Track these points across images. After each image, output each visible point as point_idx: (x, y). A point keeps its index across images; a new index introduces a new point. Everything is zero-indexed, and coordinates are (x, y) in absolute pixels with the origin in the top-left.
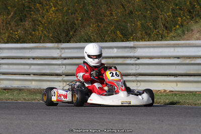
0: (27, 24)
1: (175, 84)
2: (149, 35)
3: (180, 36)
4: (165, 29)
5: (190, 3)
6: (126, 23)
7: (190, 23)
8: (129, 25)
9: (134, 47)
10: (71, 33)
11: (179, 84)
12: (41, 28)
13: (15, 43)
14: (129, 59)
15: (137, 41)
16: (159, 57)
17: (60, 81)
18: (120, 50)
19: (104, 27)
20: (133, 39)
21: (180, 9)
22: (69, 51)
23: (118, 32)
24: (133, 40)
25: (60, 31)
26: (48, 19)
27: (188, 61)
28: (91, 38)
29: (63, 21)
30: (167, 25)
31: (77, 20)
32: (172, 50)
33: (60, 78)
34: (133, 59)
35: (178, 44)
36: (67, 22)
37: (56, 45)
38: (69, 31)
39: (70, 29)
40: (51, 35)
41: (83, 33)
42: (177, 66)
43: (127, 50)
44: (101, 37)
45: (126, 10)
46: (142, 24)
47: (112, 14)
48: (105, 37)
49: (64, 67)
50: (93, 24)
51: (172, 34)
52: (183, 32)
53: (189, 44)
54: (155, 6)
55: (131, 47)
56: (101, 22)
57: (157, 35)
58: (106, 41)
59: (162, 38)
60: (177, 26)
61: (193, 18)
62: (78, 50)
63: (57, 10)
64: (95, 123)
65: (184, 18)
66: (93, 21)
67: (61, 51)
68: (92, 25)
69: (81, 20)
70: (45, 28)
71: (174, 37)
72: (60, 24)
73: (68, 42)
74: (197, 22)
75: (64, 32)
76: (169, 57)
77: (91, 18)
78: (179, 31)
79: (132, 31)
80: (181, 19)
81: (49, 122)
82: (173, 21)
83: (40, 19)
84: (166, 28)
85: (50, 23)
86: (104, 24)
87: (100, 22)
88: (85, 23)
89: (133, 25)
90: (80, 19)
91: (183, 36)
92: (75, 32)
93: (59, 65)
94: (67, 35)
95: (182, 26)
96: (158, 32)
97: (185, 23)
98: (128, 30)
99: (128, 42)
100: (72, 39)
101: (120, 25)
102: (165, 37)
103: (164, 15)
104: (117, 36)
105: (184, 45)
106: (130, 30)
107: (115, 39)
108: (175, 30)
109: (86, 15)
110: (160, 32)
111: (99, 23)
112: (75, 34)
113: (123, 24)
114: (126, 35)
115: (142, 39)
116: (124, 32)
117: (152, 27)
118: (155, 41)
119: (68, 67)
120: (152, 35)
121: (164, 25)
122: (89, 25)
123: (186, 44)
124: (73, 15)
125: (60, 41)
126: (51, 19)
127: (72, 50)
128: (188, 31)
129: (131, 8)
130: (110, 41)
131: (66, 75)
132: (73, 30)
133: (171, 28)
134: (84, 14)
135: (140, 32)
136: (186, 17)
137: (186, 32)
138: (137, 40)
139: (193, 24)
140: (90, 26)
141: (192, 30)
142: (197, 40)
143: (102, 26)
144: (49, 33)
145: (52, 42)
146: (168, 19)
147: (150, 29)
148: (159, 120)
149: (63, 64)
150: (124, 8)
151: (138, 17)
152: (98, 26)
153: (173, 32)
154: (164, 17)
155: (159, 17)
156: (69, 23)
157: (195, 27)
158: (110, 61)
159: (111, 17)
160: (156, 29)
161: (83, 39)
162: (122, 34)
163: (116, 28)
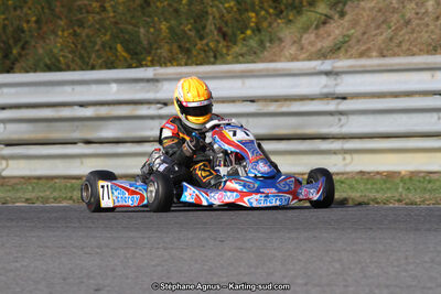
2: (188, 51)
3: (255, 53)
4: (221, 40)
6: (135, 26)
7: (275, 24)
8: (142, 30)
9: (155, 80)
10: (15, 51)
14: (146, 106)
15: (161, 66)
18: (125, 87)
19: (88, 36)
20: (152, 61)
22: (13, 90)
23: (119, 47)
24: (153, 64)
27: (273, 108)
28: (59, 61)
30: (225, 29)
31: (28, 22)
32: (237, 83)
34: (153, 106)
35: (251, 71)
36: (4, 26)
38: (10, 46)
39: (11, 42)
41: (41, 51)
43: (139, 86)
44: (81, 57)
46: (171, 29)
47: (103, 9)
48: (90, 58)
49: (2, 126)
50: (63, 31)
51: (236, 49)
52: (261, 43)
53: (275, 70)
55: (148, 80)
56: (81, 24)
57: (205, 51)
58: (93, 68)
59: (215, 57)
60: (249, 32)
61: (281, 12)
62: (32, 89)
64: (74, 250)
65: (263, 13)
66: (62, 23)
68: (60, 33)
69: (37, 22)
71: (242, 55)
73: (8, 72)
74: (290, 21)
76: (232, 100)
78: (253, 43)
79: (150, 44)
80: (257, 15)
82: (238, 21)
84: (224, 36)
86: (86, 31)
87: (79, 26)
88: (45, 29)
89: (152, 30)
90: (34, 19)
91: (262, 51)
92: (23, 48)
94: (6, 56)
95: (259, 30)
96: (207, 45)
97: (265, 24)
98: (140, 42)
99: (142, 69)
100: (18, 65)
101: (122, 31)
102: (222, 55)
103: (218, 7)
104: (117, 56)
105: (264, 73)
106: (145, 43)
107: (112, 63)
108: (244, 39)
109: (46, 11)
110: (212, 45)
111: (76, 28)
112: (23, 53)
113: (130, 28)
114: (136, 54)
115: (171, 61)
116: (131, 47)
117: (192, 33)
118: (201, 64)
119: (10, 127)
120: (195, 53)
121: (220, 30)
122: (54, 32)
123: (268, 70)
124: (18, 12)
127: (19, 89)
128: (271, 41)
130: (101, 68)
131: (8, 145)
132: (20, 44)
133: (235, 35)
134: (43, 8)
135: (166, 47)
136: (267, 12)
137: (268, 44)
138: (162, 63)
139: (282, 25)
140: (57, 36)
141: (280, 40)
142: (292, 60)
143: (84, 34)
146: (228, 17)
147: (189, 39)
148: (215, 239)
151: (163, 13)
152: (75, 34)
153: (240, 45)
154: (220, 11)
155: (207, 13)
156: (10, 29)
157: (287, 33)
158: (103, 111)
159: (104, 15)
160: (202, 38)
161: (41, 65)
162: (127, 50)
163: (114, 37)
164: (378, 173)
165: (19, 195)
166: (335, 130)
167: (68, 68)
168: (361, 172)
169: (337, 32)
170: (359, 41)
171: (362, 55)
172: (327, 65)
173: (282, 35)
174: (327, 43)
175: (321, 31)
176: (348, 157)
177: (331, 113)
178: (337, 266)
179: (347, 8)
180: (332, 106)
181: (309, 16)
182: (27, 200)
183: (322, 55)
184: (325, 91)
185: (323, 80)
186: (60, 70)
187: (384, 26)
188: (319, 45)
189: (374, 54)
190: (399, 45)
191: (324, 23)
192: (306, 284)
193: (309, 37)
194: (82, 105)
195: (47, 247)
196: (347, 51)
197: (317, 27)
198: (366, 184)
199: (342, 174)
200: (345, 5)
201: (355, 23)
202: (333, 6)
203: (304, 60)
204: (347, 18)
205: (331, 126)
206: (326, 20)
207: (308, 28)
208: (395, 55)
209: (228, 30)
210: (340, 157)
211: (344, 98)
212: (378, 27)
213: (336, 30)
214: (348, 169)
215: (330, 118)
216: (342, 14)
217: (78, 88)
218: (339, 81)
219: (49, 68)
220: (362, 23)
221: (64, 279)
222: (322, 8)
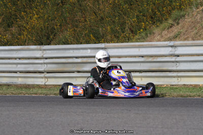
0: (14, 29)
1: (140, 79)
2: (118, 37)
3: (144, 38)
4: (131, 33)
5: (152, 10)
6: (98, 27)
7: (152, 27)
8: (100, 29)
9: (105, 48)
10: (51, 37)
11: (143, 79)
12: (25, 33)
13: (4, 45)
16: (126, 57)
17: (42, 78)
18: (93, 51)
19: (79, 31)
20: (104, 41)
21: (144, 15)
22: (50, 52)
23: (91, 35)
25: (42, 35)
26: (31, 25)
27: (150, 59)
28: (68, 41)
29: (45, 27)
30: (132, 29)
31: (57, 25)
32: (137, 50)
33: (42, 75)
35: (142, 45)
36: (48, 27)
37: (38, 47)
38: (49, 35)
39: (50, 33)
40: (34, 38)
41: (61, 37)
42: (142, 64)
44: (77, 39)
45: (97, 17)
46: (111, 28)
47: (86, 21)
48: (80, 40)
49: (46, 65)
50: (70, 29)
51: (137, 37)
52: (146, 35)
53: (151, 45)
54: (122, 13)
55: (102, 48)
56: (77, 27)
57: (124, 37)
58: (81, 43)
59: (128, 40)
60: (142, 30)
61: (154, 23)
62: (58, 51)
63: (39, 18)
65: (147, 23)
66: (70, 26)
67: (43, 52)
69: (59, 26)
70: (29, 32)
71: (139, 39)
72: (42, 29)
73: (49, 45)
74: (158, 26)
75: (45, 35)
76: (135, 56)
77: (69, 24)
78: (143, 34)
79: (103, 34)
80: (145, 24)
81: (33, 113)
82: (137, 26)
83: (25, 25)
84: (132, 31)
85: (33, 28)
86: (79, 29)
88: (63, 28)
89: (104, 29)
90: (59, 24)
91: (147, 38)
92: (54, 36)
93: (41, 64)
94: (48, 39)
95: (146, 30)
96: (125, 35)
97: (148, 27)
98: (99, 34)
99: (100, 44)
100: (52, 42)
101: (93, 29)
102: (131, 39)
103: (130, 20)
104: (90, 39)
105: (147, 46)
106: (101, 34)
107: (89, 42)
108: (140, 33)
109: (64, 21)
110: (127, 35)
111: (75, 28)
112: (55, 38)
113: (96, 28)
114: (98, 38)
115: (111, 41)
116: (96, 35)
118: (123, 42)
119: (49, 66)
120: (120, 38)
121: (130, 29)
122: (66, 30)
123: (149, 45)
124: (53, 21)
125: (42, 44)
126: (34, 25)
127: (53, 51)
128: (150, 34)
129: (102, 15)
130: (84, 43)
131: (47, 73)
132: (53, 34)
133: (136, 31)
134: (62, 20)
135: (110, 35)
136: (149, 22)
138: (108, 42)
139: (154, 28)
140: (67, 31)
141: (154, 33)
142: (158, 41)
144: (32, 36)
145: (35, 45)
146: (134, 24)
147: (119, 32)
148: (127, 110)
149: (45, 63)
150: (96, 14)
151: (108, 23)
152: (74, 30)
153: (138, 35)
154: (130, 22)
155: (126, 23)
156: (50, 28)
157: (156, 31)
158: (85, 60)
159: (86, 23)
160: (123, 32)
161: (61, 42)
162: (94, 37)
163: (90, 32)
164: (191, 85)
165: (52, 92)
166: (174, 68)
167: (71, 44)
168: (184, 85)
169: (176, 30)
170: (184, 34)
171: (185, 39)
172: (172, 43)
173: (154, 31)
174: (172, 35)
175: (170, 30)
176: (179, 79)
177: (173, 62)
178: (174, 121)
179: (180, 21)
180: (173, 59)
181: (165, 24)
182: (55, 94)
183: (170, 39)
184: (171, 53)
185: (170, 49)
186: (68, 44)
187: (194, 28)
188: (169, 36)
189: (190, 39)
190: (200, 36)
191: (171, 27)
192: (162, 128)
193: (165, 32)
194: (77, 58)
195: (62, 112)
196: (179, 38)
197: (168, 28)
198: (186, 89)
199: (177, 85)
200: (179, 20)
201: (183, 27)
202: (175, 20)
203: (163, 41)
204: (180, 25)
205: (173, 67)
206: (171, 26)
207: (165, 29)
208: (198, 40)
209: (134, 30)
210: (176, 79)
211: (178, 56)
212: (192, 29)
213: (175, 30)
214: (179, 83)
215: (173, 64)
216: (178, 24)
217: (75, 51)
218: (176, 49)
219: (64, 43)
220: (186, 27)
221: (69, 125)
222: (170, 21)
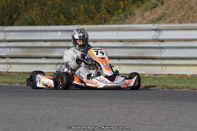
1: (118, 67)
2: (92, 18)
3: (123, 20)
7: (132, 7)
8: (72, 8)
10: (14, 16)
11: (122, 67)
17: (4, 64)
18: (64, 34)
19: (47, 10)
20: (76, 22)
22: (14, 34)
23: (62, 16)
24: (76, 24)
25: (4, 14)
27: (131, 45)
28: (34, 21)
29: (7, 5)
30: (109, 9)
31: (21, 3)
32: (115, 33)
33: (4, 60)
35: (122, 28)
36: (10, 5)
38: (12, 14)
39: (13, 12)
41: (26, 16)
42: (120, 50)
44: (45, 20)
46: (85, 8)
49: (8, 49)
50: (36, 8)
51: (114, 18)
52: (126, 16)
53: (132, 28)
57: (100, 18)
59: (105, 21)
60: (120, 11)
61: (135, 2)
65: (126, 2)
66: (36, 4)
67: (5, 34)
69: (24, 3)
71: (117, 21)
72: (3, 7)
73: (11, 25)
74: (139, 6)
75: (7, 15)
76: (112, 41)
78: (122, 15)
79: (75, 15)
80: (124, 3)
82: (115, 5)
84: (109, 12)
86: (47, 8)
87: (44, 6)
88: (28, 6)
89: (76, 8)
91: (126, 19)
92: (18, 15)
94: (11, 18)
95: (125, 10)
96: (101, 16)
97: (127, 7)
98: (71, 14)
99: (72, 26)
100: (16, 22)
101: (63, 9)
102: (108, 20)
104: (60, 20)
105: (127, 29)
106: (73, 14)
107: (58, 23)
108: (118, 14)
110: (103, 16)
111: (42, 7)
112: (18, 17)
113: (67, 7)
114: (69, 19)
115: (85, 22)
116: (67, 15)
117: (94, 10)
119: (12, 50)
120: (95, 19)
121: (107, 9)
122: (32, 8)
128: (130, 15)
132: (17, 13)
133: (113, 12)
135: (83, 16)
136: (129, 2)
137: (129, 16)
138: (81, 23)
139: (135, 8)
140: (34, 10)
141: (134, 14)
142: (140, 24)
143: (45, 10)
146: (110, 3)
147: (93, 12)
149: (7, 47)
151: (81, 1)
152: (42, 9)
153: (116, 16)
155: (101, 1)
156: (13, 6)
157: (138, 11)
158: (54, 44)
160: (99, 12)
161: (26, 22)
162: (65, 17)
163: (59, 11)
164: (177, 75)
166: (158, 55)
167: (38, 25)
168: (169, 74)
169: (160, 11)
170: (170, 16)
171: (171, 22)
172: (155, 26)
173: (135, 12)
174: (155, 16)
175: (153, 11)
176: (164, 67)
177: (157, 48)
179: (165, 1)
180: (157, 44)
181: (147, 4)
183: (153, 22)
184: (154, 38)
185: (154, 33)
186: (35, 25)
187: (181, 9)
188: (152, 17)
189: (177, 22)
190: (188, 18)
191: (154, 7)
193: (147, 13)
194: (45, 41)
196: (164, 20)
197: (151, 9)
198: (172, 80)
199: (161, 75)
201: (168, 8)
203: (145, 24)
204: (165, 5)
205: (157, 53)
207: (147, 9)
208: (186, 22)
209: (111, 9)
210: (160, 67)
211: (163, 41)
212: (179, 10)
216: (163, 4)
217: (43, 33)
218: (160, 33)
219: (30, 24)
222: (154, 1)
